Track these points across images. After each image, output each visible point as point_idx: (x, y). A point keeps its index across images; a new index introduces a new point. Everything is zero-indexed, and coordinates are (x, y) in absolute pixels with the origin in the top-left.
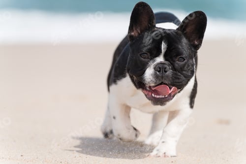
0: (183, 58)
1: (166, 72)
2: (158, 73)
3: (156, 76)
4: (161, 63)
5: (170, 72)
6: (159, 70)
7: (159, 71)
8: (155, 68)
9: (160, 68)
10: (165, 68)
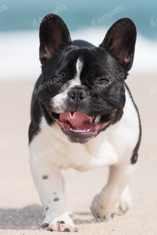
0: (106, 80)
1: (82, 98)
2: (71, 100)
3: (68, 103)
4: (76, 88)
5: (87, 99)
6: (73, 95)
7: (73, 98)
8: (69, 94)
9: (74, 94)
10: (81, 94)
